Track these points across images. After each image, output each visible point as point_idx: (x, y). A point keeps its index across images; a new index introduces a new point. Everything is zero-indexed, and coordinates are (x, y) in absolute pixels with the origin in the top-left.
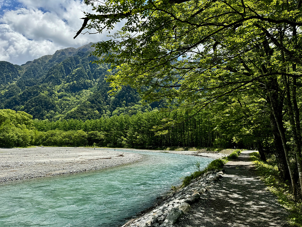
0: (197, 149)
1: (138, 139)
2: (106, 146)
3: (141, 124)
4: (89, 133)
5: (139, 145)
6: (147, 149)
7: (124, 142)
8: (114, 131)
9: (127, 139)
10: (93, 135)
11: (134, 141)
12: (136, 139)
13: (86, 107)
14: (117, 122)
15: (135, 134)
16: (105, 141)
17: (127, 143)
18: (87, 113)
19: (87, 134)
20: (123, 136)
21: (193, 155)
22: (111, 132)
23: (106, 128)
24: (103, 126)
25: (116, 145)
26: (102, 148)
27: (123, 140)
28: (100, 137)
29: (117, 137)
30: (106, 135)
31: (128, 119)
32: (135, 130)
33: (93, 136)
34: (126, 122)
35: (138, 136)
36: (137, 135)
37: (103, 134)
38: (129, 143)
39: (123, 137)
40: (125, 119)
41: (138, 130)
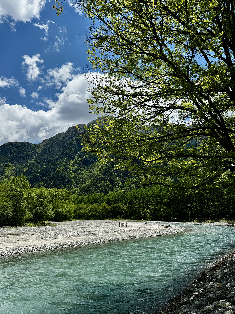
0: (228, 220)
2: (131, 219)
3: (163, 196)
4: (113, 205)
5: (163, 217)
7: (147, 215)
9: (150, 211)
11: (158, 213)
12: (160, 211)
13: (99, 179)
14: (139, 194)
15: (158, 206)
16: (128, 213)
17: (150, 216)
18: (100, 186)
19: (111, 207)
22: (133, 205)
23: (127, 200)
25: (140, 217)
27: (146, 212)
28: (123, 209)
29: (140, 209)
30: (128, 208)
31: (148, 192)
32: (157, 202)
33: (116, 209)
34: (146, 195)
36: (160, 208)
37: (126, 207)
39: (146, 209)
41: (161, 202)
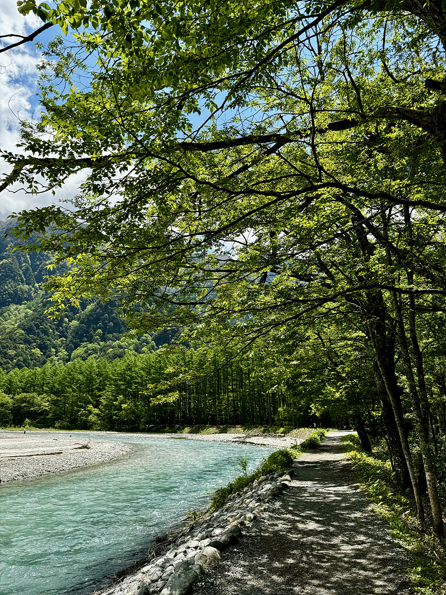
0: (245, 430)
1: (124, 409)
2: (54, 427)
3: (132, 378)
4: (17, 397)
5: (125, 423)
6: (143, 431)
7: (92, 418)
8: (72, 394)
9: (100, 410)
10: (25, 402)
11: (115, 415)
12: (120, 409)
13: (15, 340)
14: (81, 373)
15: (117, 399)
16: (50, 415)
17: (100, 420)
18: (16, 355)
19: (12, 400)
20: (92, 404)
21: (236, 442)
22: (65, 396)
23: (54, 386)
24: (49, 383)
25: (76, 423)
26: (43, 431)
27: (90, 412)
28: (40, 406)
29: (78, 406)
30: (54, 403)
31: (105, 368)
32: (118, 391)
33: (25, 404)
34: (99, 375)
35: (125, 403)
36: (122, 403)
37: (48, 401)
38: (104, 420)
39: (91, 406)
40: (98, 367)
41: (125, 390)
